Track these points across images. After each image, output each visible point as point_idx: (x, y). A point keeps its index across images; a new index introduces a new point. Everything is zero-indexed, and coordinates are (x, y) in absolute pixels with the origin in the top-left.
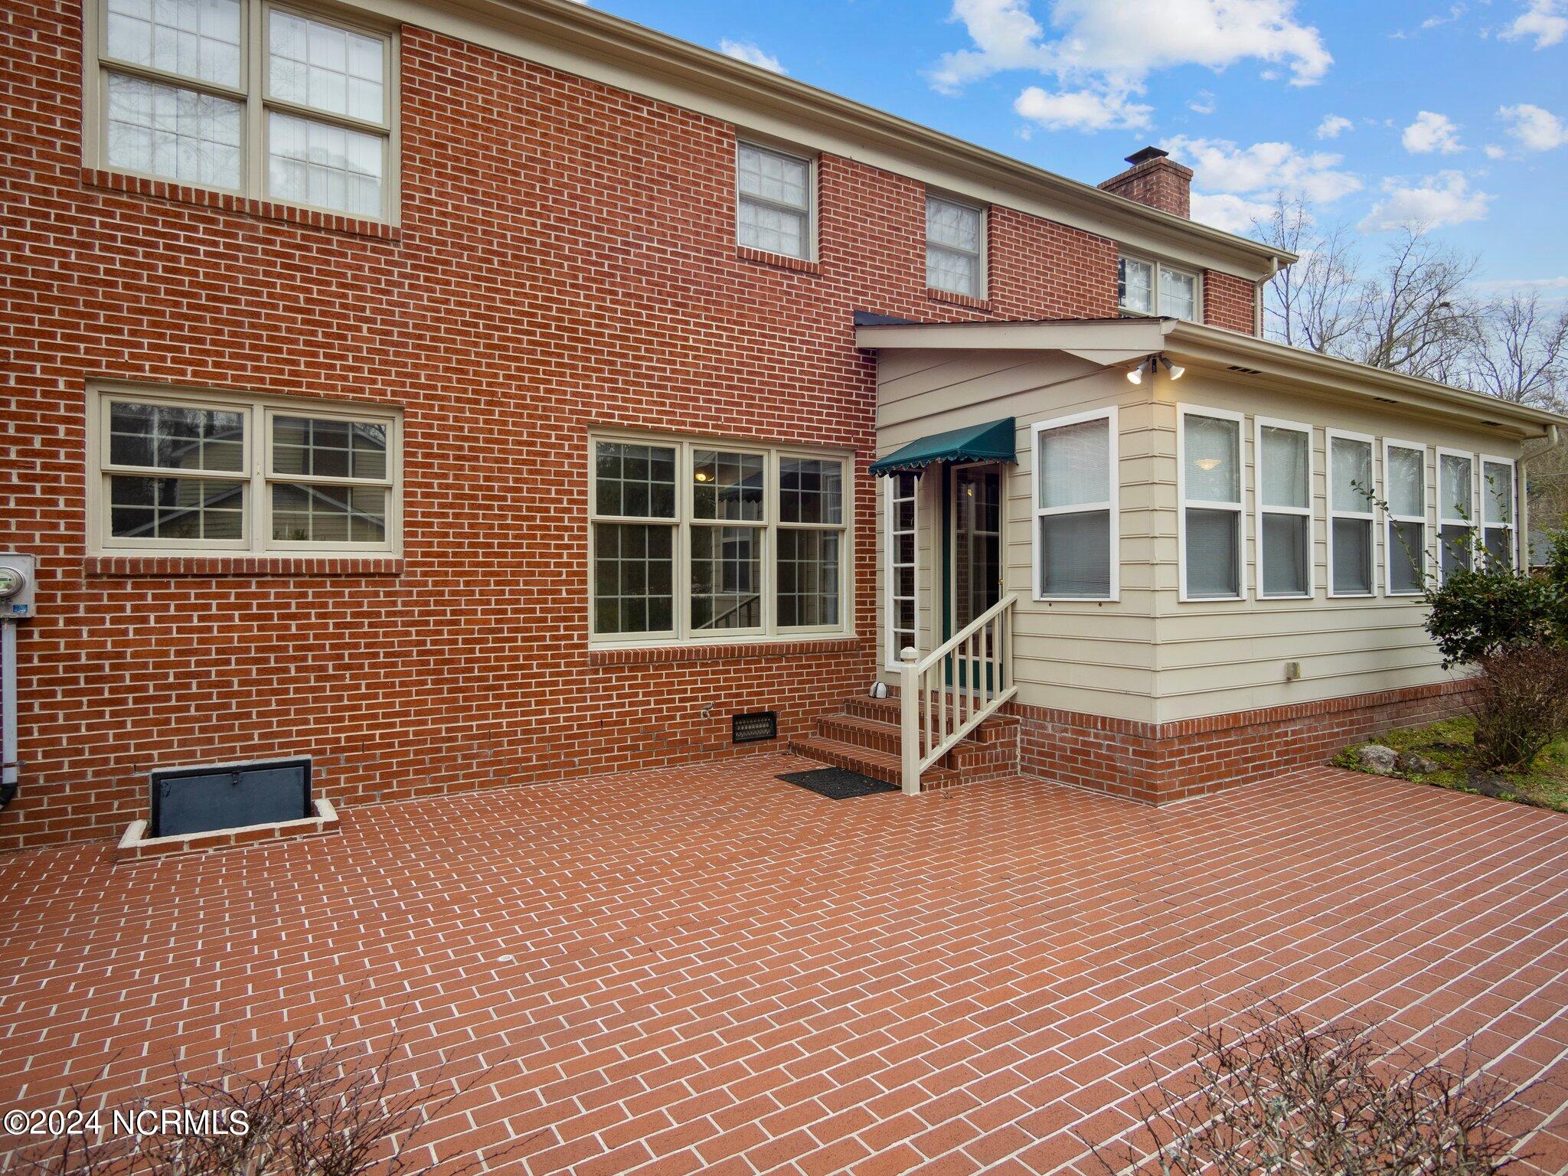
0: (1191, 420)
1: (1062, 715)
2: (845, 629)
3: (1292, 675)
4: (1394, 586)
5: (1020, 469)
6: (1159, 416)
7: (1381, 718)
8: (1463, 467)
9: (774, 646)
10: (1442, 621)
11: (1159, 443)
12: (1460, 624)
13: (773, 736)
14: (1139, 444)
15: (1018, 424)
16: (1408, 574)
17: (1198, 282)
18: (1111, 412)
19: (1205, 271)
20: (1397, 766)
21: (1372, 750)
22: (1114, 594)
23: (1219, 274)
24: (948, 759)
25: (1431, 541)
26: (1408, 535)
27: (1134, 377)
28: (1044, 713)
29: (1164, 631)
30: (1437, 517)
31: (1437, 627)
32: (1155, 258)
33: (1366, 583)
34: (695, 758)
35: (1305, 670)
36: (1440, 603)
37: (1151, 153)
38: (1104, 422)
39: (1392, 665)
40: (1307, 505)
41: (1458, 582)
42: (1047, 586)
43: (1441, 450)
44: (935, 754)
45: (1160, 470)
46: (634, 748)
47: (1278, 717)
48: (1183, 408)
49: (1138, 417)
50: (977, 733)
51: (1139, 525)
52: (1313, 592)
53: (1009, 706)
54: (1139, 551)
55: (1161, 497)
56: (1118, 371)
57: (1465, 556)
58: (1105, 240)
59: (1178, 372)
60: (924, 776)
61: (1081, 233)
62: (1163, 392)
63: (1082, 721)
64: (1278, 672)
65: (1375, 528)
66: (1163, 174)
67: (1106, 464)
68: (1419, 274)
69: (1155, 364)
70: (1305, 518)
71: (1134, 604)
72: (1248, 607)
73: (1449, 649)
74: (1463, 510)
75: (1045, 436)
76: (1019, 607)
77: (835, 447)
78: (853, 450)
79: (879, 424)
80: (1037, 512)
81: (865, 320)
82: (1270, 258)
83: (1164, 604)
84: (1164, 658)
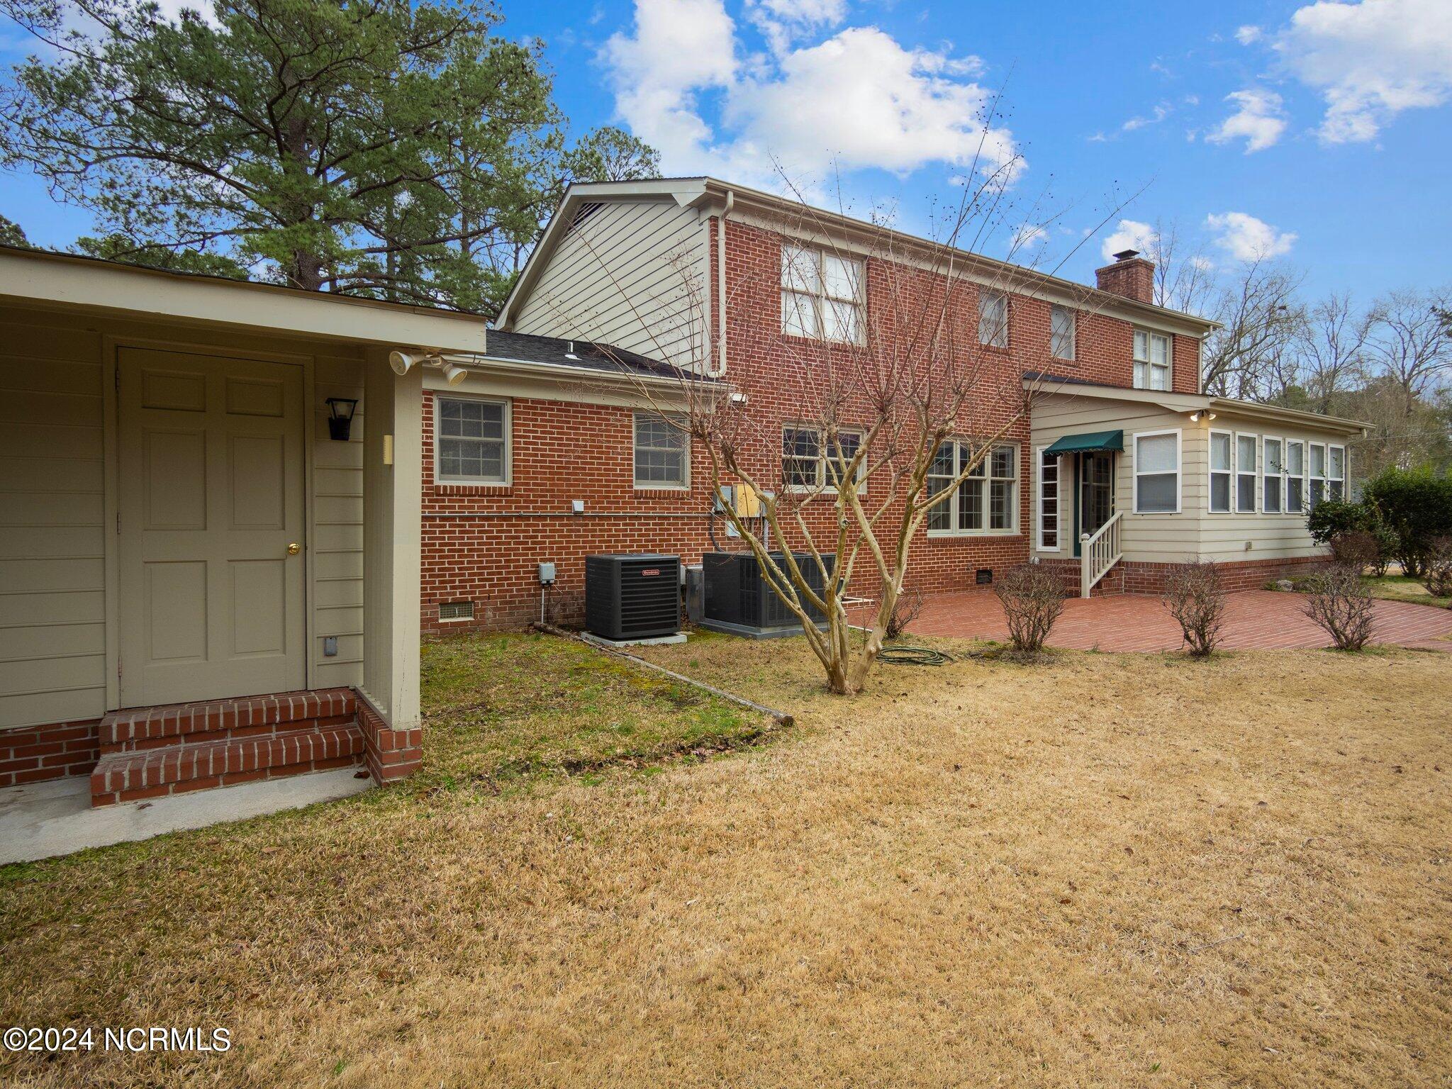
0: (1213, 434)
1: (1149, 565)
2: (1015, 530)
3: (1248, 547)
4: (1289, 509)
5: (1125, 454)
6: (1202, 434)
7: (1283, 570)
8: (1319, 450)
9: (993, 538)
10: (1314, 524)
11: (1202, 445)
12: (1322, 525)
13: (990, 582)
14: (1192, 446)
15: (1124, 433)
16: (1296, 503)
17: (1170, 341)
18: (1179, 431)
19: (1174, 335)
20: (1294, 588)
21: (1281, 582)
22: (1179, 509)
23: (1181, 336)
24: (1098, 585)
25: (1306, 487)
26: (1295, 484)
27: (1194, 418)
28: (1138, 565)
29: (1203, 525)
30: (1308, 476)
31: (1312, 526)
32: (1149, 329)
33: (1277, 507)
34: (963, 590)
35: (1255, 545)
36: (1313, 517)
37: (1131, 253)
38: (1175, 435)
39: (1288, 546)
40: (1254, 470)
41: (1319, 506)
42: (1140, 506)
43: (1311, 443)
44: (1095, 581)
45: (1202, 457)
46: (942, 583)
47: (1243, 565)
48: (1211, 430)
49: (1192, 434)
50: (1108, 574)
51: (1192, 480)
52: (1256, 511)
53: (1119, 563)
54: (1192, 491)
55: (1202, 468)
56: (1187, 415)
57: (1321, 495)
58: (1128, 323)
59: (1213, 417)
60: (1091, 591)
61: (1117, 320)
62: (1204, 424)
63: (1159, 566)
64: (1242, 546)
65: (1282, 481)
66: (1140, 268)
67: (1175, 454)
68: (1264, 284)
69: (1203, 413)
70: (1254, 477)
71: (1191, 514)
72: (1233, 516)
73: (1317, 536)
74: (1321, 472)
75: (1139, 439)
76: (1124, 517)
77: (1011, 440)
78: (1020, 441)
79: (1032, 427)
80: (1135, 474)
81: (1031, 376)
82: (1208, 326)
83: (1203, 514)
84: (1203, 536)
